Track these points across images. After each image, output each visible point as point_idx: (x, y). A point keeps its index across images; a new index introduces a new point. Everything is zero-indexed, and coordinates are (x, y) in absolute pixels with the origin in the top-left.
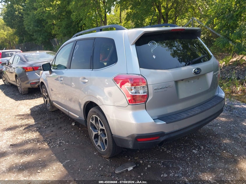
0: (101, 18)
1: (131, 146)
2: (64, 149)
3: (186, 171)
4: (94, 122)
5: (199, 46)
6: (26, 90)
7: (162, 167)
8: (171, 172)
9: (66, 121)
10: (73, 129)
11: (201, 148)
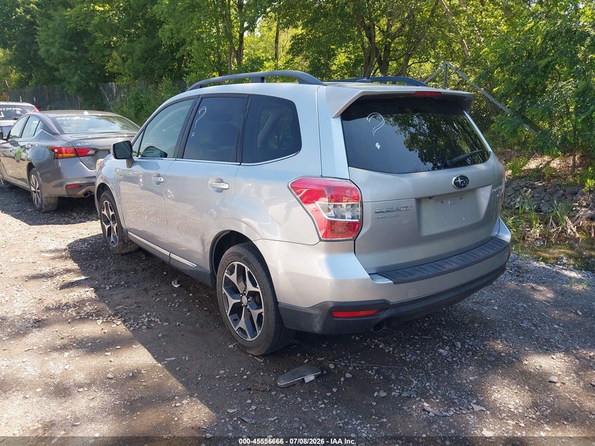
0: (231, 42)
1: (317, 328)
2: (160, 335)
3: (425, 387)
4: (233, 278)
5: (463, 127)
6: (53, 201)
7: (375, 378)
8: (395, 388)
9: (156, 277)
10: (175, 295)
11: (455, 346)
